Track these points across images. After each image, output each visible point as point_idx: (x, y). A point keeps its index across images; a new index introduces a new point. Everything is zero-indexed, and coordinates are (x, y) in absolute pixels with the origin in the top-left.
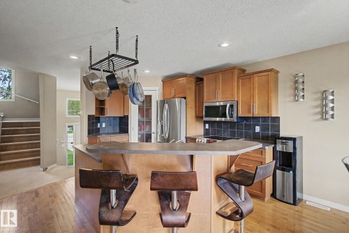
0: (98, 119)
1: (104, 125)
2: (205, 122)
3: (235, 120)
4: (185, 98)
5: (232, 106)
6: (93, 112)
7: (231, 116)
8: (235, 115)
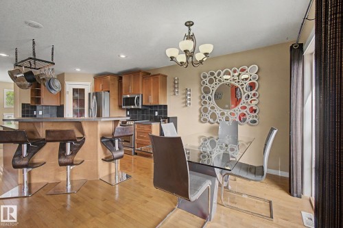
0: (34, 108)
1: (41, 113)
2: (127, 110)
3: (140, 107)
4: (109, 91)
5: (138, 98)
6: (28, 101)
7: (138, 104)
8: (140, 104)
